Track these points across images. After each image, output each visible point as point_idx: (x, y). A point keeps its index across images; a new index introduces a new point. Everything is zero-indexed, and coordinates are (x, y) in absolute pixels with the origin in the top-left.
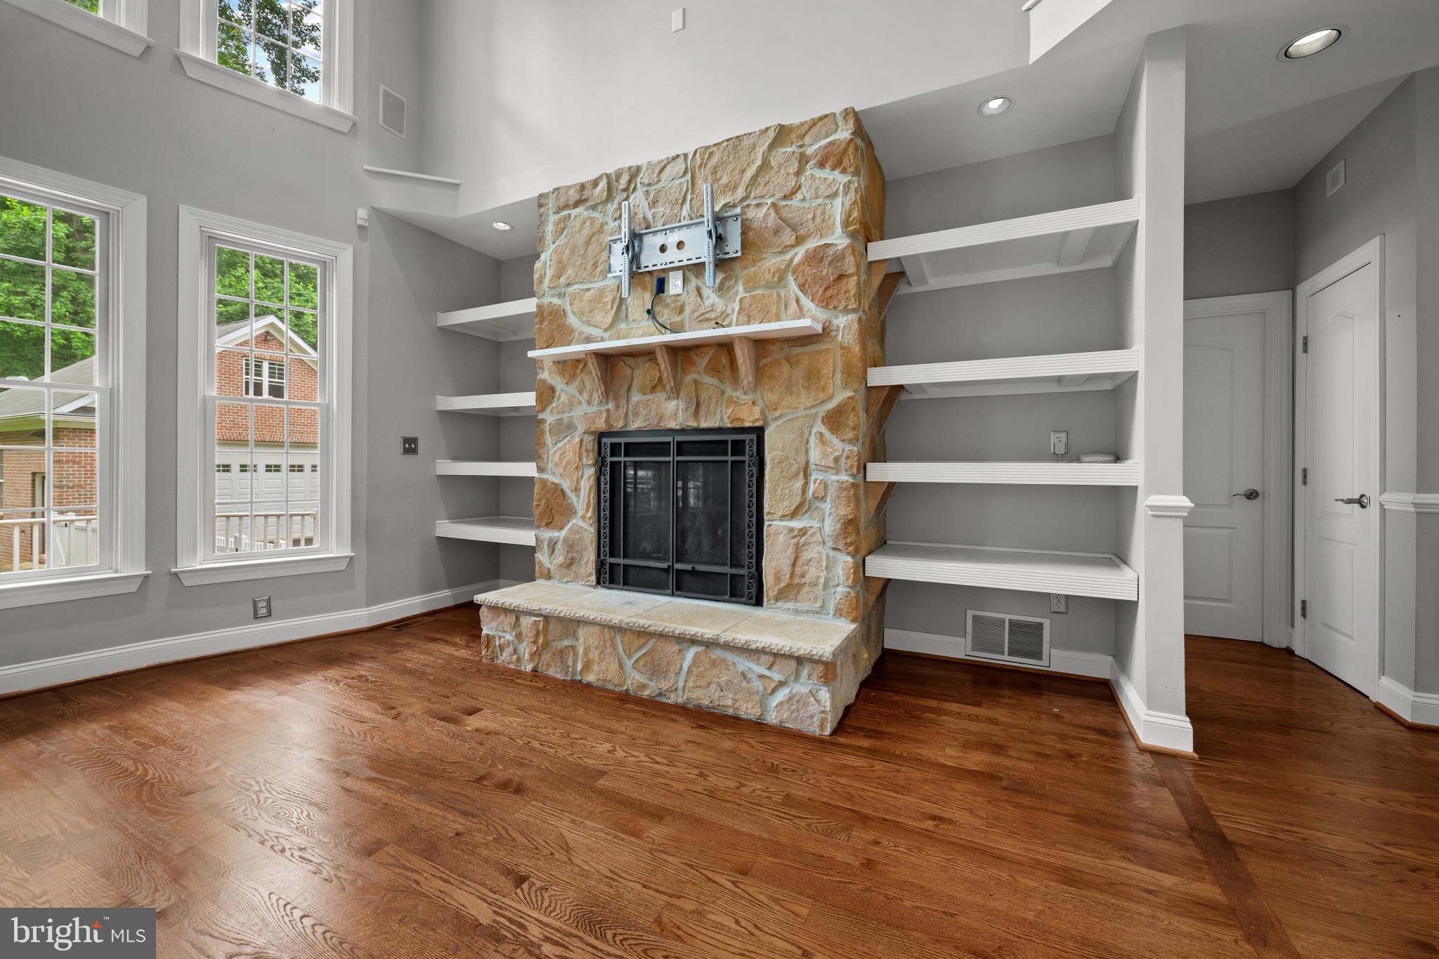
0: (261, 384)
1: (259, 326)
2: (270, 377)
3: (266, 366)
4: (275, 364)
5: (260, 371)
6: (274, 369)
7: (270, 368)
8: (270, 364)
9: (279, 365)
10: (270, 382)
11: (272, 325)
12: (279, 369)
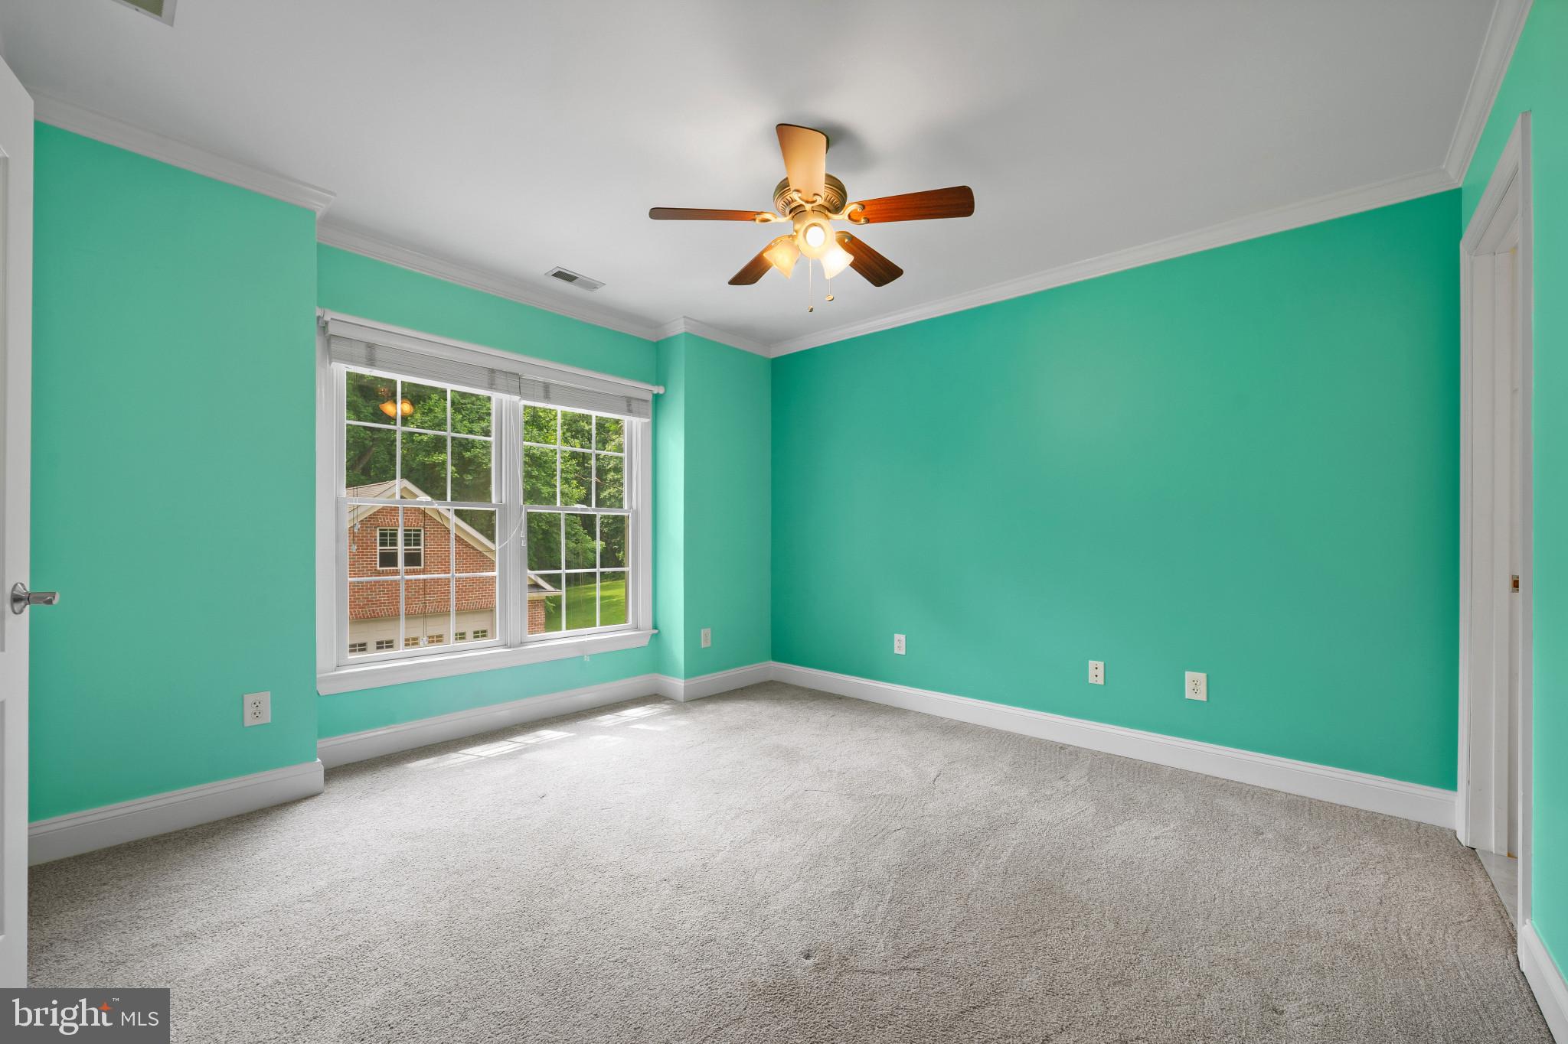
0: (397, 553)
3: (401, 533)
4: (410, 530)
6: (410, 535)
7: (406, 535)
9: (414, 531)
10: (405, 550)
12: (415, 535)
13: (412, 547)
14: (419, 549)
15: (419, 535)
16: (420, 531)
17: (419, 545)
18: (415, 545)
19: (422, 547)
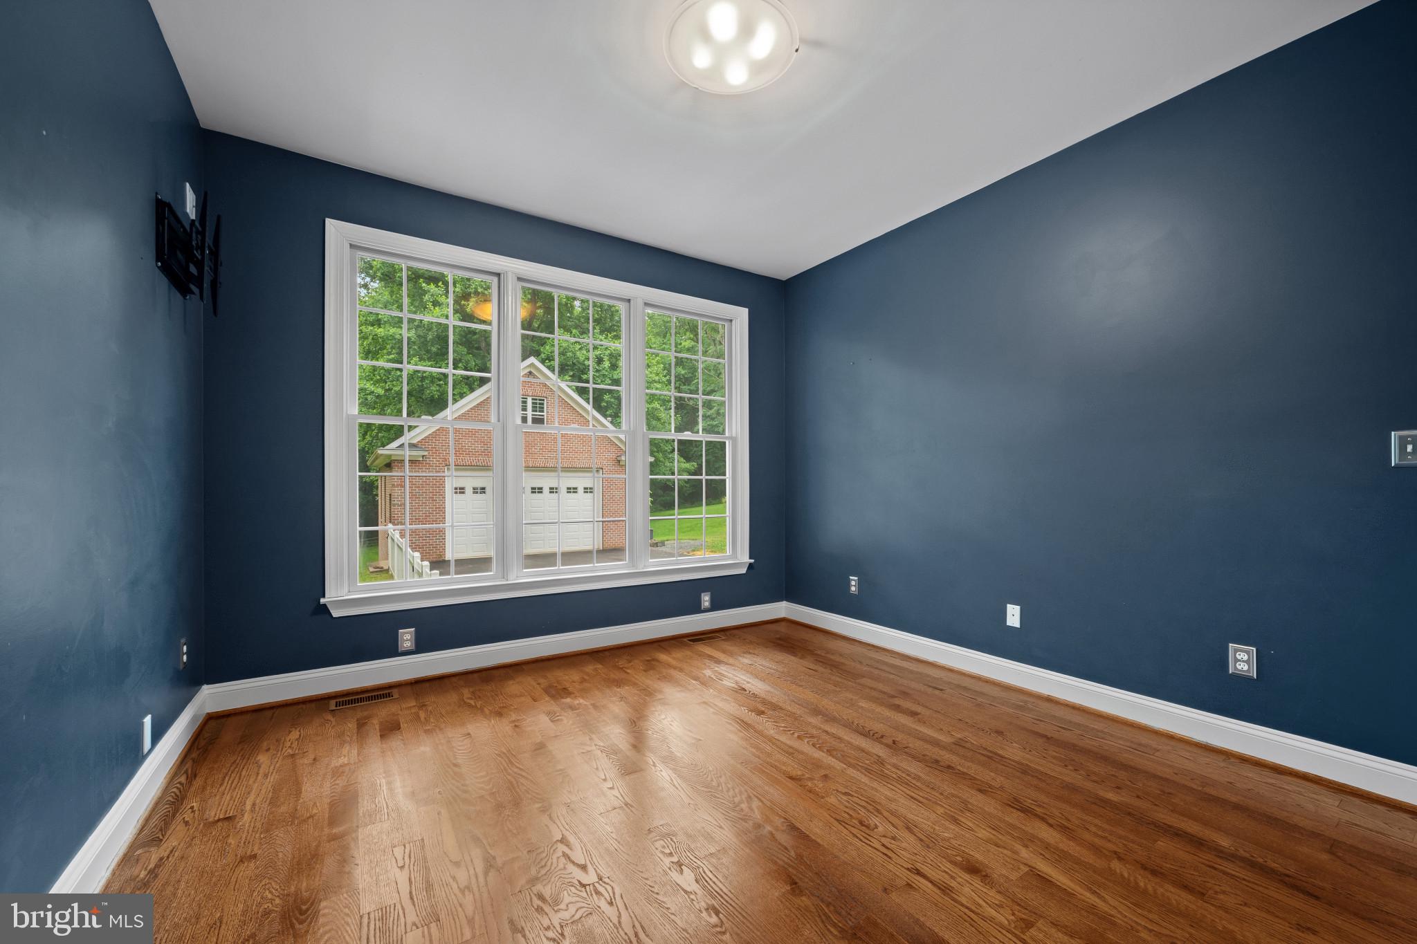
0: (526, 417)
1: (525, 366)
2: (533, 411)
3: (530, 401)
4: (536, 400)
5: (526, 406)
6: (536, 403)
7: (533, 403)
8: (533, 399)
9: (540, 400)
10: (533, 415)
11: (532, 365)
12: (540, 404)
13: (538, 413)
14: (543, 416)
15: (543, 404)
16: (544, 400)
17: (543, 412)
18: (540, 411)
19: (545, 414)
